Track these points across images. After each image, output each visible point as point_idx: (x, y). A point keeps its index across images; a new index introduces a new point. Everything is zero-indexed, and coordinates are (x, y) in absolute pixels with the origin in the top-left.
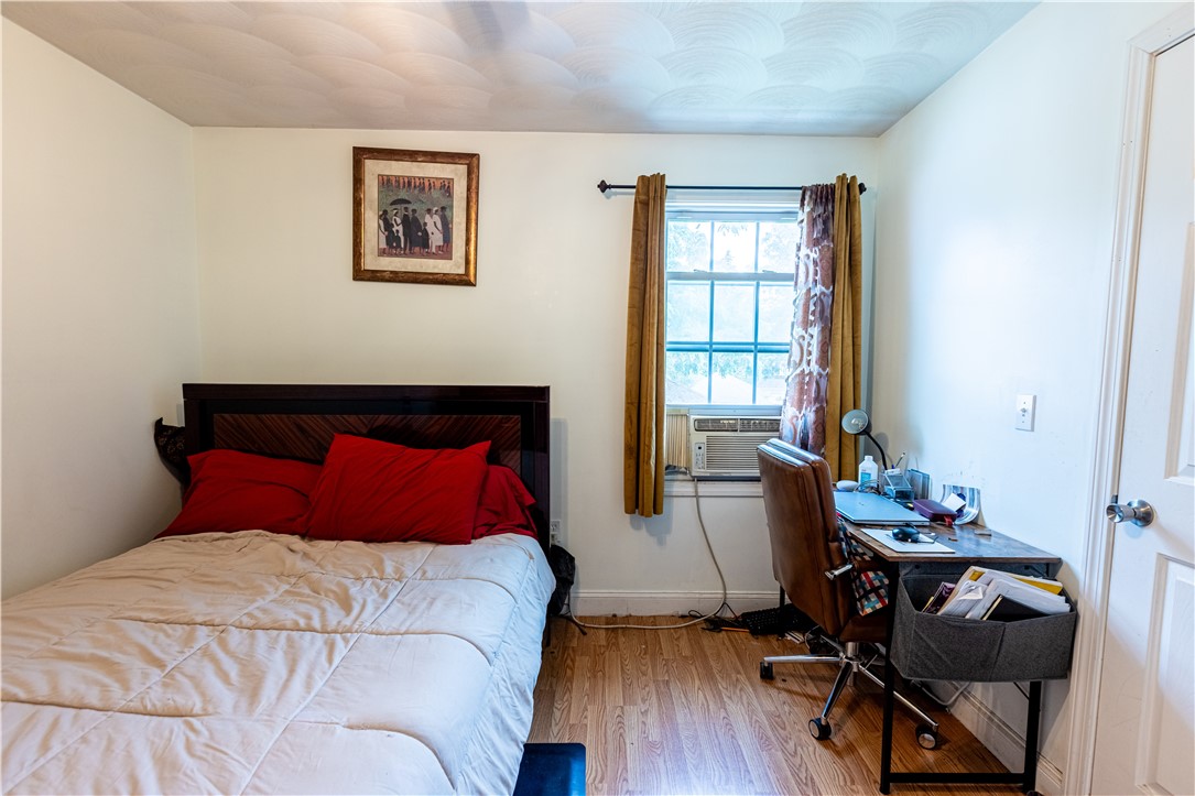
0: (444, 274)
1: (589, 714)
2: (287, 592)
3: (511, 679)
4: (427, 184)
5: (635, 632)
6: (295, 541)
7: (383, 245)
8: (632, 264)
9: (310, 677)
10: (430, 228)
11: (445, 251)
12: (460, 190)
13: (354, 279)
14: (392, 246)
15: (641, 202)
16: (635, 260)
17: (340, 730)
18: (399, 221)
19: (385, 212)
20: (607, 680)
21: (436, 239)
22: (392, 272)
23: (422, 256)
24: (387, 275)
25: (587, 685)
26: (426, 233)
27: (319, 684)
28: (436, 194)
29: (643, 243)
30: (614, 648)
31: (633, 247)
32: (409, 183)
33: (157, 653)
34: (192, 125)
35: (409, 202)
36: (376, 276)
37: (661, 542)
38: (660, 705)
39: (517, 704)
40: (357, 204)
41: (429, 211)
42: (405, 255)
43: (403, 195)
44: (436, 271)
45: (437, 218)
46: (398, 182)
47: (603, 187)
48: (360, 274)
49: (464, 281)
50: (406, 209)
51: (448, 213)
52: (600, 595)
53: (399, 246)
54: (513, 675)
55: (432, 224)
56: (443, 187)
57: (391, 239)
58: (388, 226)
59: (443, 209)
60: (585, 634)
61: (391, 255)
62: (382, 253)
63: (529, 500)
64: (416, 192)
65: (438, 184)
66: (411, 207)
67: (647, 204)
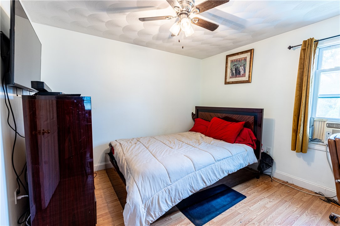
0: (243, 81)
1: (254, 194)
2: (195, 142)
3: (220, 167)
4: (241, 60)
5: (291, 188)
6: (203, 136)
7: (231, 76)
8: (298, 70)
9: (186, 150)
10: (241, 70)
11: (244, 75)
12: (248, 60)
13: (225, 84)
14: (233, 76)
15: (303, 50)
16: (300, 69)
17: (183, 155)
18: (234, 70)
19: (232, 68)
20: (267, 192)
21: (242, 72)
22: (232, 82)
23: (239, 77)
24: (231, 83)
25: (260, 189)
26: (240, 71)
27: (186, 151)
28: (243, 61)
29: (303, 63)
30: (278, 188)
31: (299, 65)
32: (237, 60)
33: (175, 143)
34: (202, 59)
35: (237, 65)
36: (229, 83)
37: (309, 164)
38: (277, 203)
39: (220, 171)
40: (226, 67)
41: (241, 66)
42: (235, 77)
43: (235, 63)
44: (242, 80)
45: (243, 67)
46: (234, 61)
47: (290, 48)
48: (226, 83)
49: (248, 82)
50: (236, 67)
51: (245, 66)
52: (283, 174)
53: (234, 75)
54: (221, 166)
55: (241, 69)
56: (244, 59)
57: (233, 74)
58: (232, 71)
59: (244, 65)
60: (272, 181)
61: (232, 78)
62: (231, 78)
63: (254, 138)
64: (238, 62)
65: (243, 59)
66: (237, 66)
67: (305, 49)
